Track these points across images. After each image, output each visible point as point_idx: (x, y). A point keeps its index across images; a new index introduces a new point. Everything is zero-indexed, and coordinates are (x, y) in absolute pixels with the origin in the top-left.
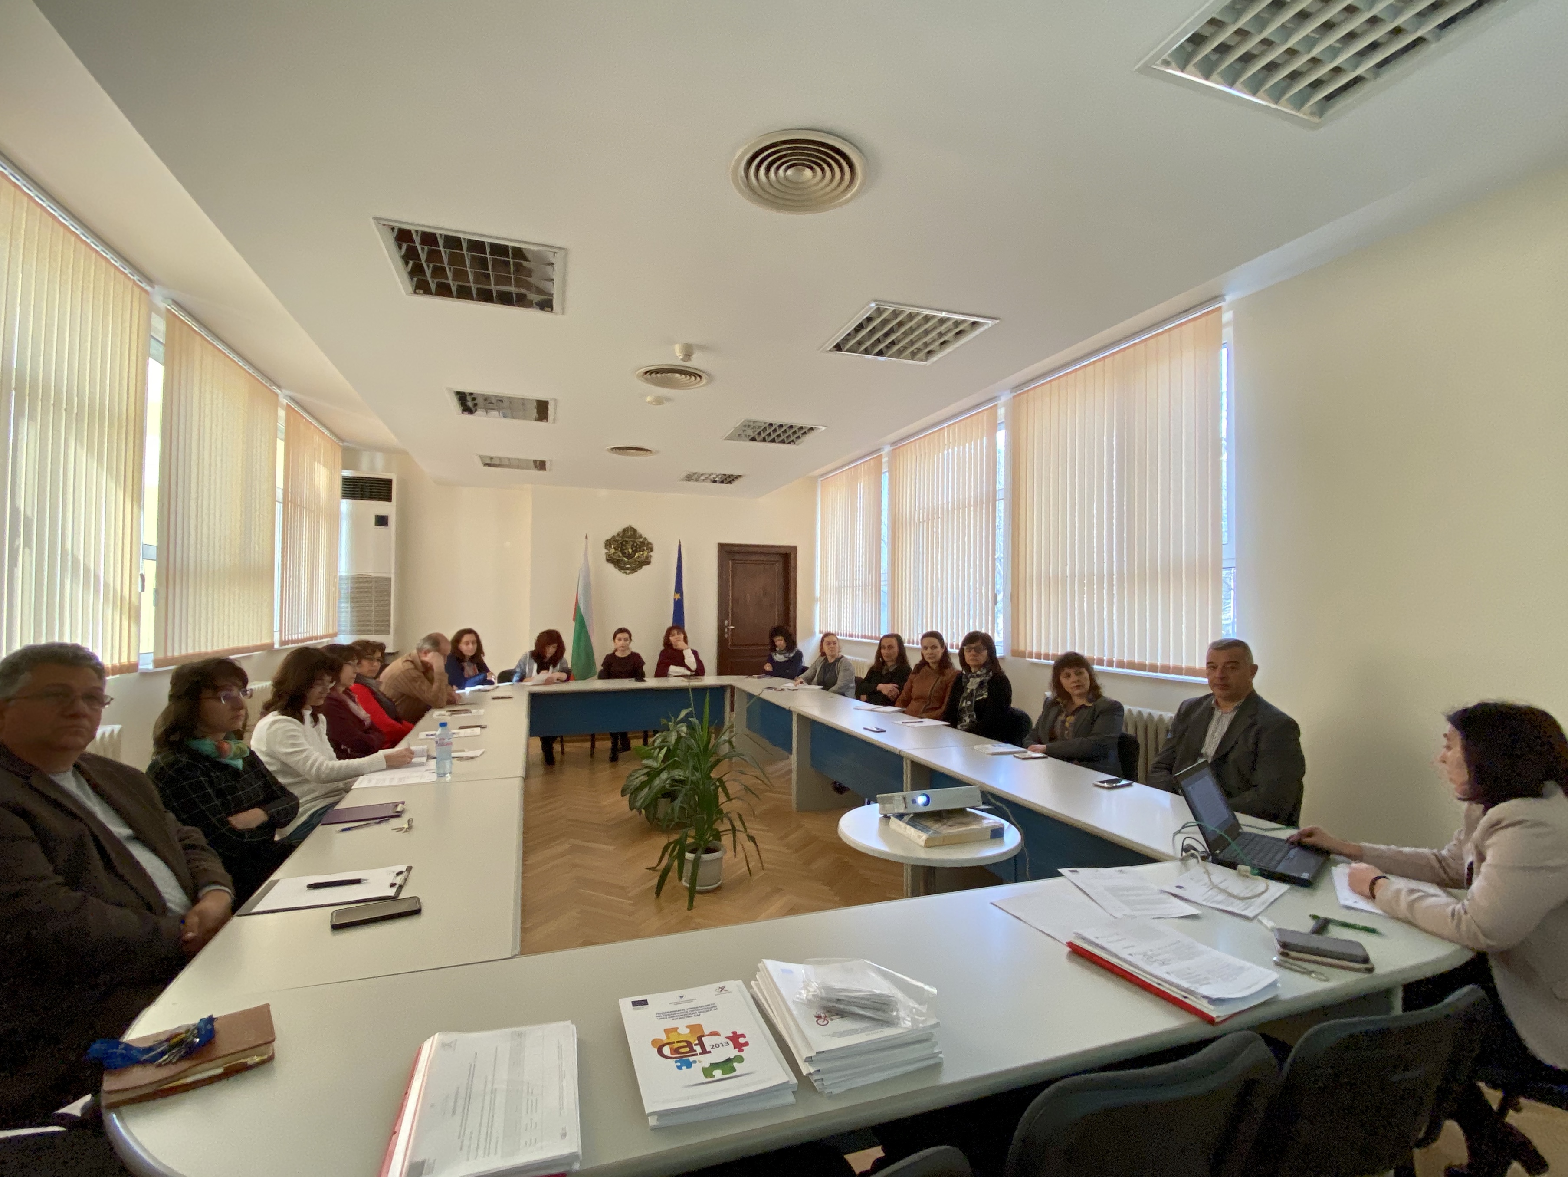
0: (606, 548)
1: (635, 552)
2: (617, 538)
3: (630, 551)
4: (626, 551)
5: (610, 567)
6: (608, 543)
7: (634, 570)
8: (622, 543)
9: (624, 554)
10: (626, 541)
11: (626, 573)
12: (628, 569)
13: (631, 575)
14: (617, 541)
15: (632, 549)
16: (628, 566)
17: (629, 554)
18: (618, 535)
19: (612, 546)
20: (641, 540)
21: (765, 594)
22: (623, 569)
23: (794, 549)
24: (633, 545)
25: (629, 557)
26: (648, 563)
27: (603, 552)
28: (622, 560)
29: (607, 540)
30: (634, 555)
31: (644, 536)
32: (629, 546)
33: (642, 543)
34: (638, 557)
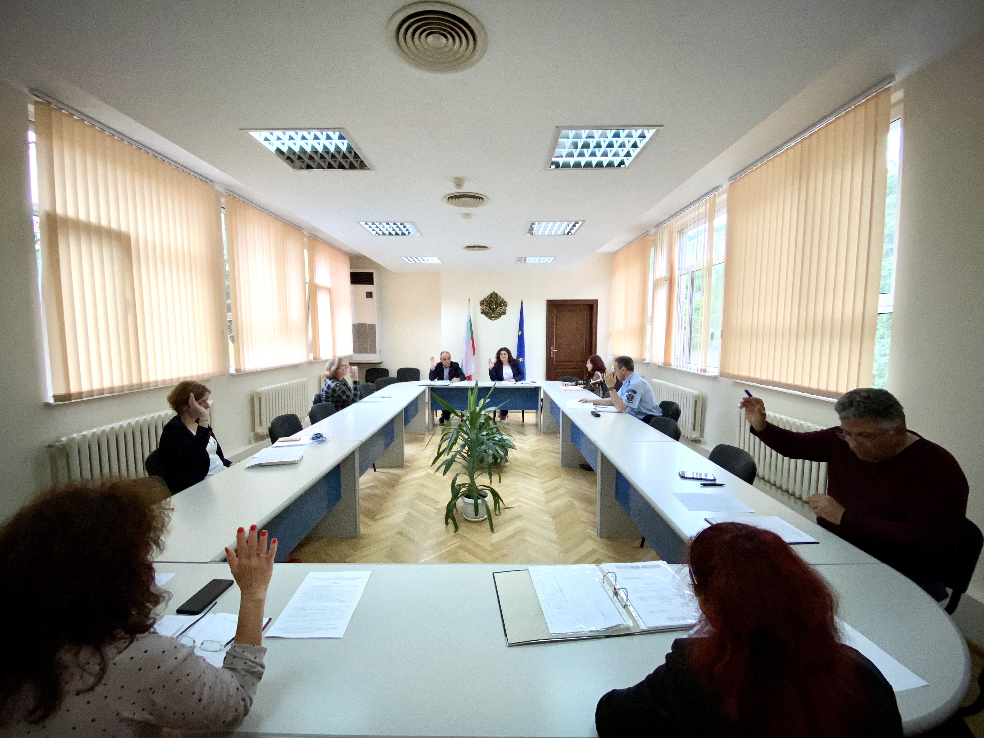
1: (498, 307)
2: (487, 300)
3: (494, 306)
4: (492, 307)
5: (484, 316)
7: (496, 318)
8: (489, 302)
10: (492, 301)
11: (492, 319)
12: (493, 317)
13: (495, 321)
18: (488, 297)
19: (484, 304)
20: (501, 300)
21: (577, 331)
22: (490, 318)
23: (597, 301)
24: (496, 303)
25: (494, 310)
26: (505, 313)
27: (479, 308)
28: (490, 312)
29: (481, 301)
30: (497, 309)
31: (502, 298)
32: (494, 304)
33: (501, 302)
34: (499, 310)
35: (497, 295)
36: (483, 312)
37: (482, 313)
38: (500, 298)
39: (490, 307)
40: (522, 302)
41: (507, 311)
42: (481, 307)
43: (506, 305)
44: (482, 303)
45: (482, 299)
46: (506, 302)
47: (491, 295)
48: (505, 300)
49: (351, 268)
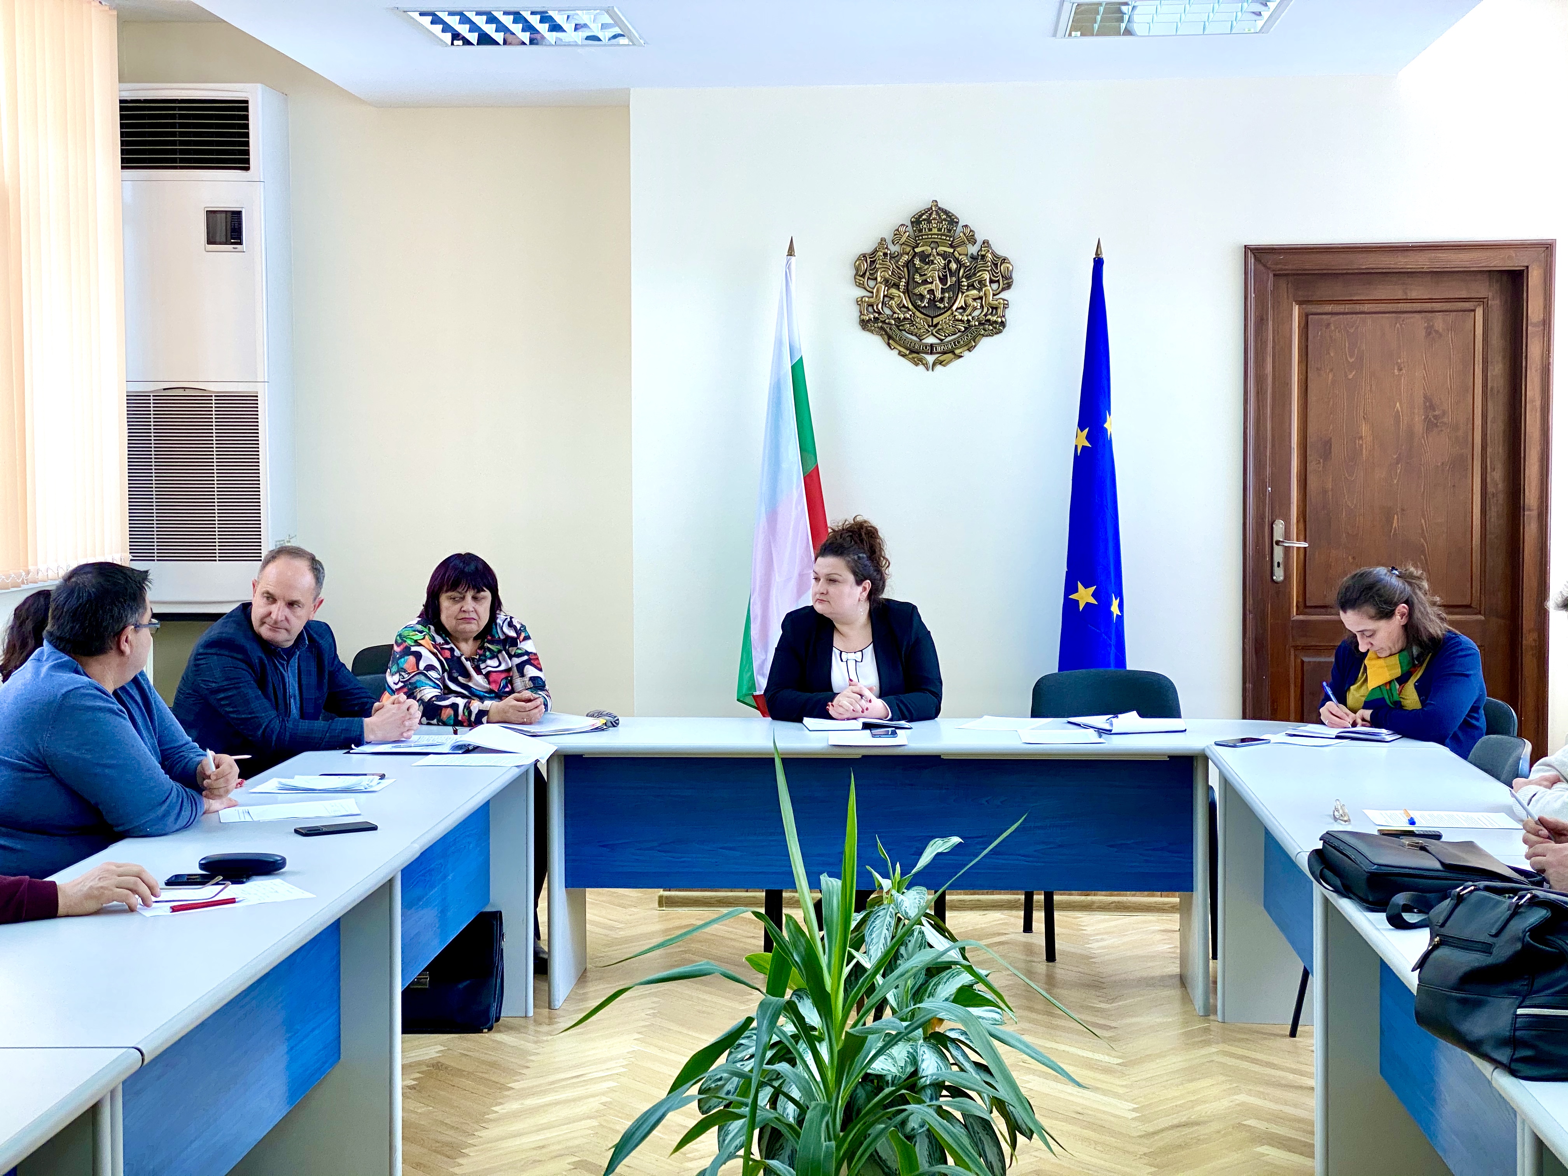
5: (874, 347)
8: (907, 264)
13: (940, 370)
23: (1545, 250)
27: (846, 297)
31: (983, 236)
34: (964, 308)
40: (1098, 264)
42: (861, 293)
45: (868, 249)
48: (1001, 247)
49: (126, 76)
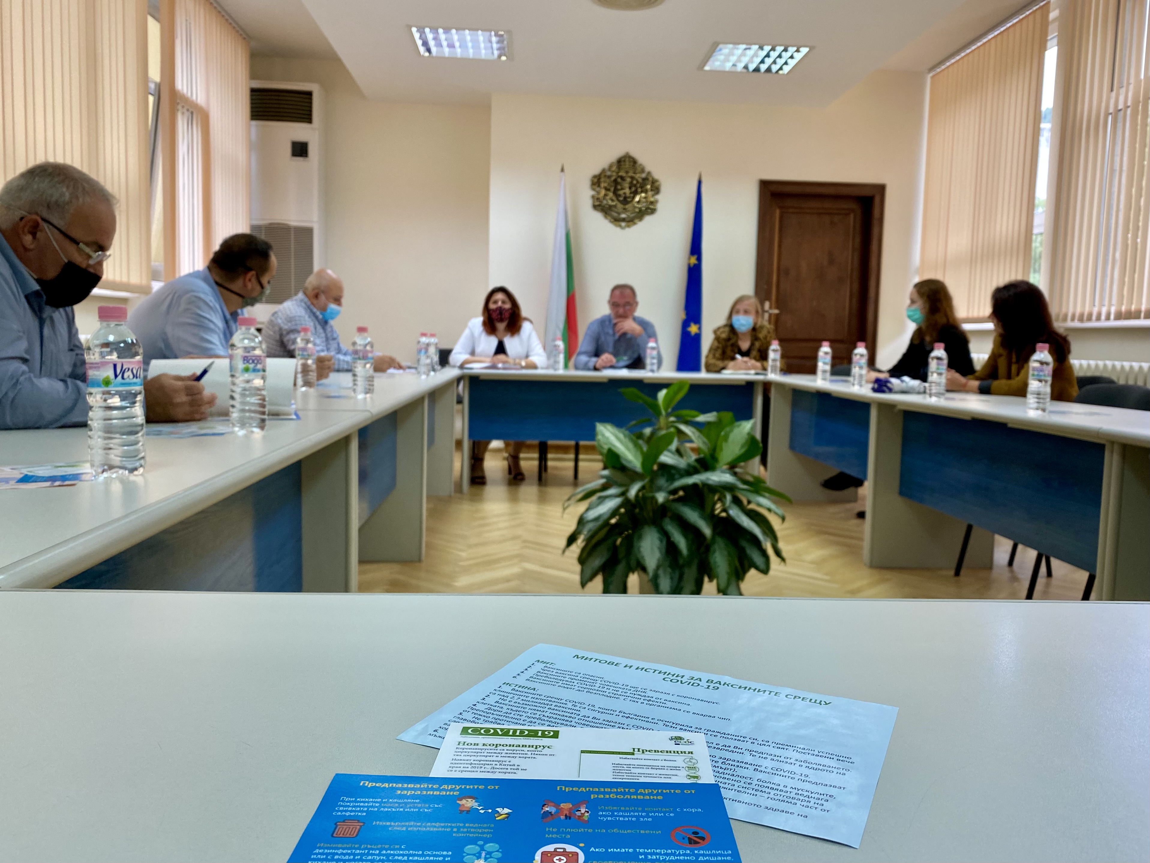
0: (594, 190)
1: (635, 193)
2: (609, 173)
3: (627, 191)
4: (621, 192)
5: (598, 216)
6: (596, 180)
7: (630, 221)
8: (615, 181)
9: (617, 196)
10: (622, 178)
11: (620, 226)
12: (624, 220)
13: (627, 229)
14: (609, 177)
15: (630, 188)
16: (623, 216)
17: (625, 198)
18: (611, 166)
19: (603, 185)
20: (644, 175)
21: (831, 262)
22: (616, 221)
23: (881, 189)
24: (631, 183)
25: (626, 201)
26: (653, 211)
27: (586, 194)
28: (615, 206)
29: (595, 177)
30: (634, 198)
31: (648, 168)
32: (626, 185)
33: (645, 179)
35: (634, 162)
36: (599, 206)
37: (595, 207)
38: (643, 171)
39: (615, 192)
40: (700, 183)
41: (659, 206)
42: (592, 193)
43: (656, 190)
44: (596, 181)
45: (597, 172)
46: (657, 181)
47: (620, 162)
48: (656, 175)
49: (253, 75)
